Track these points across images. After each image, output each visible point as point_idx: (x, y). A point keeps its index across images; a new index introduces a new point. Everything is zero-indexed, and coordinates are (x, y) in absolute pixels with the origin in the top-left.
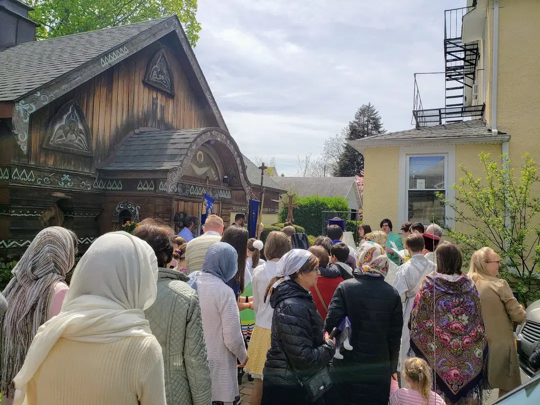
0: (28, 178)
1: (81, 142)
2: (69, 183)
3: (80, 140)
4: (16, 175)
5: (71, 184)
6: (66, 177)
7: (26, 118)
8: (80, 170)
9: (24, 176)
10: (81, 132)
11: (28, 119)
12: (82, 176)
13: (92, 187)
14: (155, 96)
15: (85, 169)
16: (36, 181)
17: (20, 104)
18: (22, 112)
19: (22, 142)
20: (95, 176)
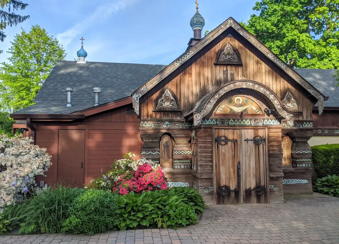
0: (147, 125)
1: (174, 105)
2: (169, 125)
3: (172, 105)
4: (142, 124)
5: (170, 126)
6: (167, 123)
7: (137, 100)
8: (175, 118)
9: (145, 124)
10: (172, 100)
11: (138, 101)
12: (175, 121)
13: (183, 126)
14: (225, 69)
15: (178, 117)
16: (151, 126)
17: (134, 95)
18: (135, 98)
19: (136, 111)
20: (184, 120)
